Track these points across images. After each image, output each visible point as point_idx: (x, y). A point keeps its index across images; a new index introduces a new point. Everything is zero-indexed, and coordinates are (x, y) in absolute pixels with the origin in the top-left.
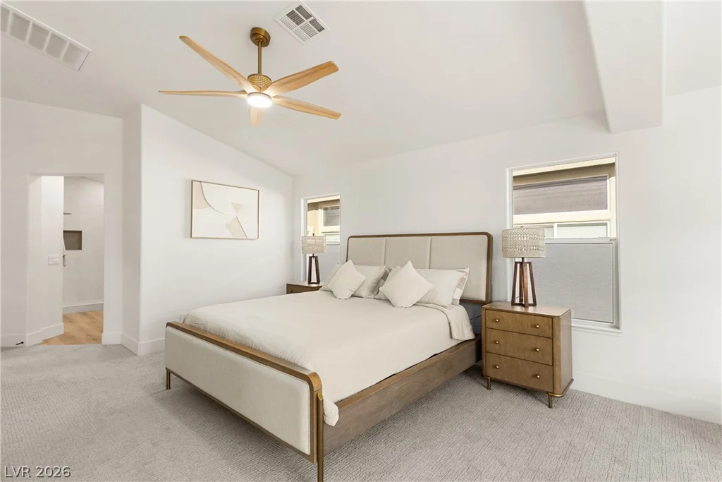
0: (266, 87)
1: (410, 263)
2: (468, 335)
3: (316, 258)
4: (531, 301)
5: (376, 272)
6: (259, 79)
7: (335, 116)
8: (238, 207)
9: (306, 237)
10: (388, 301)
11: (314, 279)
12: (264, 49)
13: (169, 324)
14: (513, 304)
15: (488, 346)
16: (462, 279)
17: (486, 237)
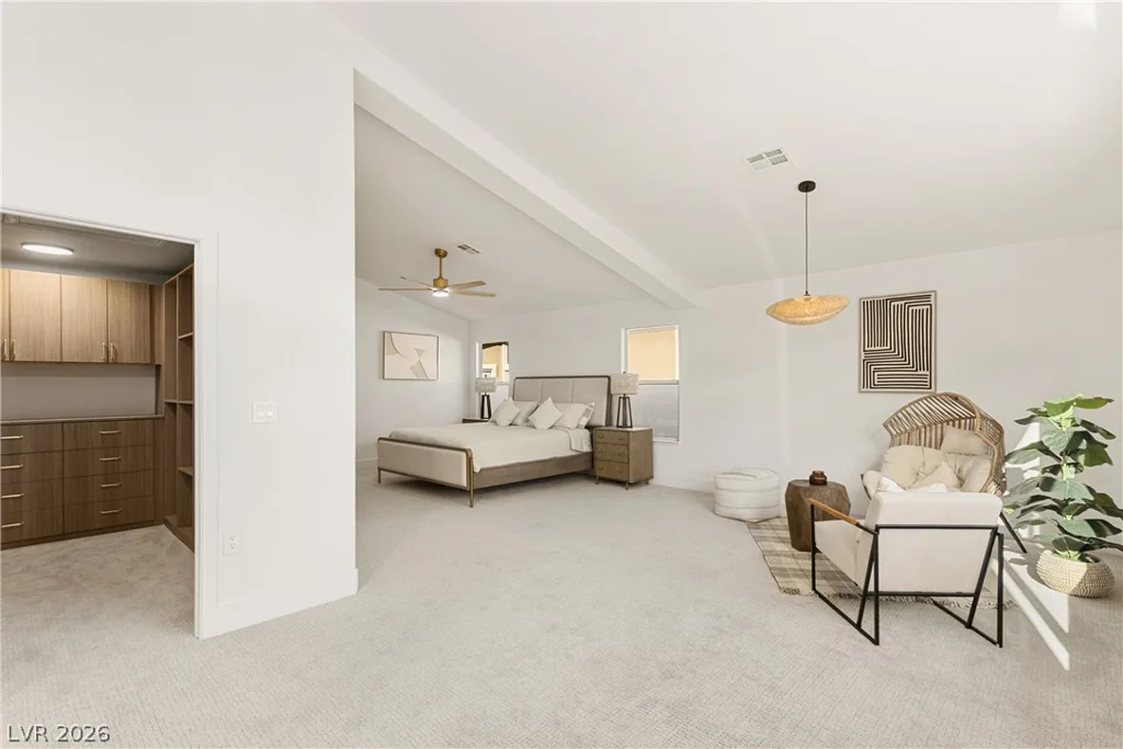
0: (445, 287)
1: (550, 399)
2: (586, 448)
3: (488, 397)
4: (629, 424)
5: (530, 406)
6: (440, 282)
7: (493, 296)
8: (420, 352)
9: (480, 378)
10: (534, 427)
11: (486, 415)
12: (444, 260)
13: (380, 439)
14: (618, 426)
15: (598, 455)
16: (587, 410)
17: (607, 379)
